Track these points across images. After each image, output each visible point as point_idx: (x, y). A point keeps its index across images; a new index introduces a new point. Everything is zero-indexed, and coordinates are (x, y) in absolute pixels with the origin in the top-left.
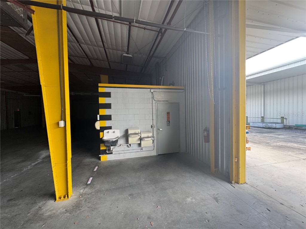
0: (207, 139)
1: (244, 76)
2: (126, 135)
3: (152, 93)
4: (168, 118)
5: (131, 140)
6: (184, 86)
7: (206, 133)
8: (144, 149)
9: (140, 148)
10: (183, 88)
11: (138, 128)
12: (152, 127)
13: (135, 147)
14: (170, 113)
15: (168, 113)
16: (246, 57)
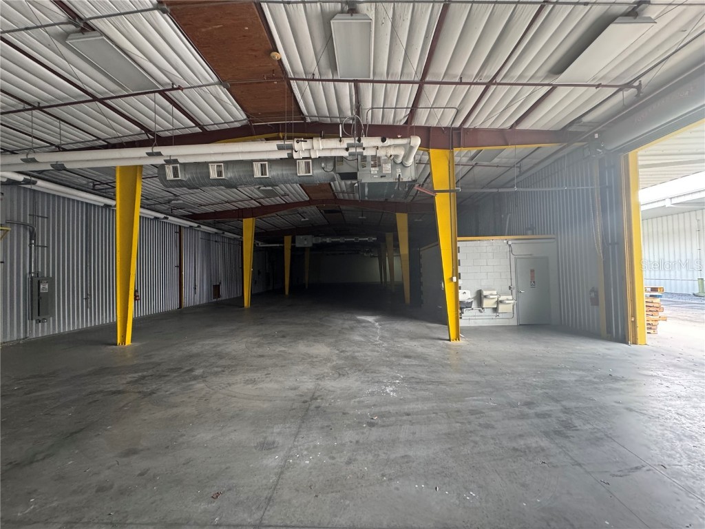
0: (595, 301)
1: (638, 205)
2: (480, 297)
3: (510, 245)
4: (532, 277)
5: (486, 303)
6: (554, 233)
7: (593, 294)
8: (500, 315)
9: (495, 314)
10: (554, 236)
11: (494, 290)
12: (510, 288)
13: (488, 312)
14: (535, 272)
15: (532, 271)
16: (641, 186)
